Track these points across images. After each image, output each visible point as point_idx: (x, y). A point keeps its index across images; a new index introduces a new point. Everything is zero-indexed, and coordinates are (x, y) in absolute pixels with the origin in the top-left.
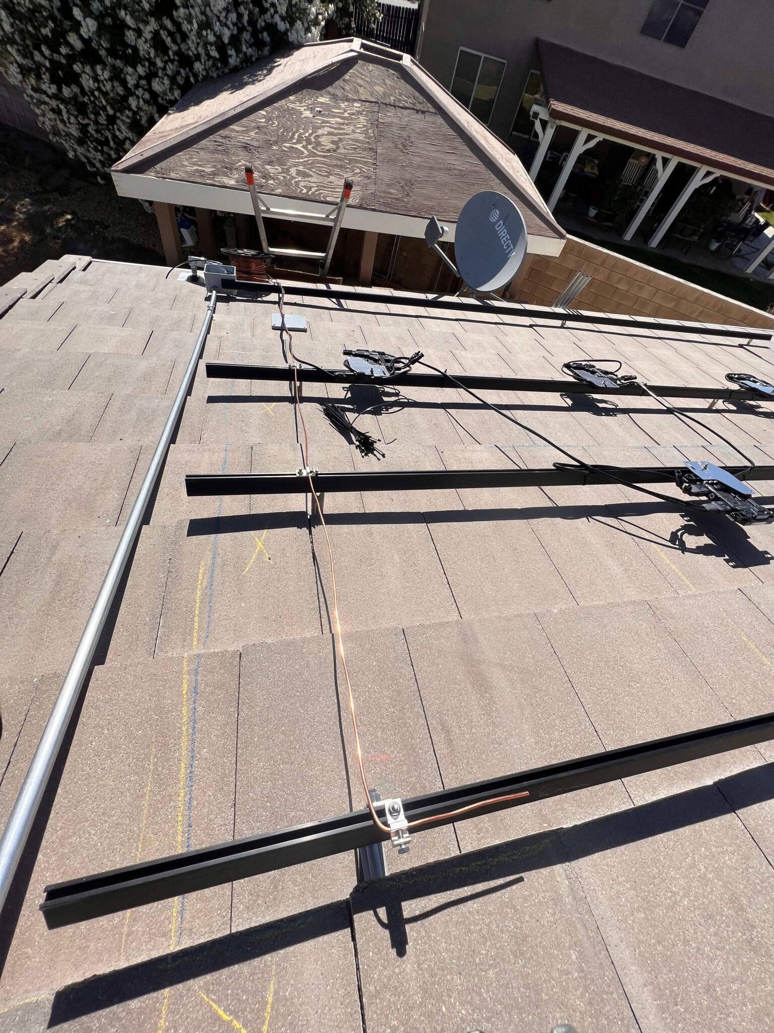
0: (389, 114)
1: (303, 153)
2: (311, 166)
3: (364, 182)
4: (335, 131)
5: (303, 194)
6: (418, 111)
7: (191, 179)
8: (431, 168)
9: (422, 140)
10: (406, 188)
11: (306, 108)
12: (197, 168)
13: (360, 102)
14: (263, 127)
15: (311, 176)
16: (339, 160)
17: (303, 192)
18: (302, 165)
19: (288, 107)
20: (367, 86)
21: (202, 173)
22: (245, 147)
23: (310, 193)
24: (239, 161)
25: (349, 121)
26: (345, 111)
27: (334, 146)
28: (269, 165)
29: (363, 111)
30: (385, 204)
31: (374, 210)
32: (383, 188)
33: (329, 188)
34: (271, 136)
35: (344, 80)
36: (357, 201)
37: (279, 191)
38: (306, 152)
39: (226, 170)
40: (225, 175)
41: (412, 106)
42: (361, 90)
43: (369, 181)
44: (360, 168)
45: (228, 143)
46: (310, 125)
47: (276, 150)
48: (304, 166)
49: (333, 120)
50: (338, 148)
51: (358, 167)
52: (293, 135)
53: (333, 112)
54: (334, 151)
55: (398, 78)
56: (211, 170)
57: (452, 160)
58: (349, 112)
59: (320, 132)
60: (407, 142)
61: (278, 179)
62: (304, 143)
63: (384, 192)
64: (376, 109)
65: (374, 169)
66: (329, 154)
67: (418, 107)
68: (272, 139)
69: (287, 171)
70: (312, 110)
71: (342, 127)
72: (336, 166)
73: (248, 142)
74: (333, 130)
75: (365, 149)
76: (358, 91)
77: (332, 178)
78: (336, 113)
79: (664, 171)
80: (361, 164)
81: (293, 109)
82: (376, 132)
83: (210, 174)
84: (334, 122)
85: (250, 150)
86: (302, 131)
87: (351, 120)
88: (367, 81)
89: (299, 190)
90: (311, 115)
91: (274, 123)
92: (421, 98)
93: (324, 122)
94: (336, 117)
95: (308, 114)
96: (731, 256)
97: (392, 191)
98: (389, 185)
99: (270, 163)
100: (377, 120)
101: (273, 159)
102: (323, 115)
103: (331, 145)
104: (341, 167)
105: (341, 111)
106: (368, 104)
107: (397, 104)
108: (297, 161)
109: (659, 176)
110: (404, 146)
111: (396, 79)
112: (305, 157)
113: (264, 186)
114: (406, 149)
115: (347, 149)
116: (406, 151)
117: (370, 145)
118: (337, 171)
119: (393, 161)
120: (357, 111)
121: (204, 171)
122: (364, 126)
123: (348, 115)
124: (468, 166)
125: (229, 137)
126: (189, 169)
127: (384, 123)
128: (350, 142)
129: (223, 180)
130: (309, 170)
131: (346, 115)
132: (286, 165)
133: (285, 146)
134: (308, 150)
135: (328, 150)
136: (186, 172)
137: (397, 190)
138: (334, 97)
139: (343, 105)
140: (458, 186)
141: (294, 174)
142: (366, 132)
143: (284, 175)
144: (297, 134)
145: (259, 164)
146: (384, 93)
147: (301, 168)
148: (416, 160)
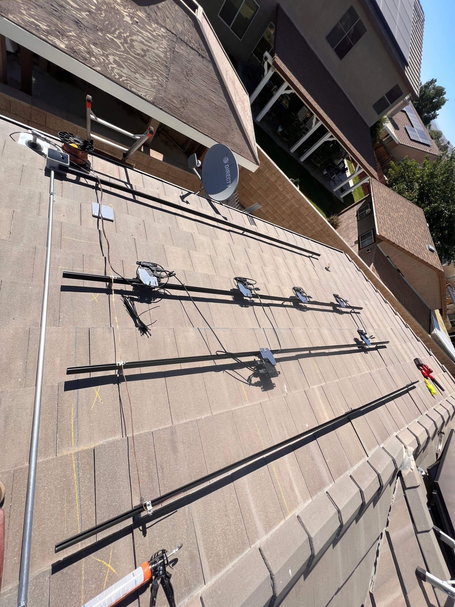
0: (182, 48)
1: (120, 47)
2: (125, 60)
3: (159, 87)
4: (146, 42)
5: (116, 78)
6: (200, 55)
7: (27, 28)
8: (200, 96)
9: (199, 75)
10: (183, 103)
11: (127, 14)
12: (34, 21)
13: (165, 29)
14: (93, 12)
15: (123, 68)
16: (144, 64)
17: (116, 77)
18: (118, 57)
19: (115, 7)
20: (172, 20)
21: (38, 27)
22: (77, 22)
23: (121, 80)
24: (70, 31)
25: (155, 39)
26: (155, 31)
27: (143, 53)
28: (94, 45)
29: (166, 37)
30: (169, 108)
31: (161, 109)
32: (169, 97)
33: (134, 81)
34: (98, 23)
35: (157, 7)
36: (152, 99)
37: (98, 69)
38: (123, 49)
39: (58, 34)
40: (57, 37)
41: (197, 49)
42: (168, 21)
43: (161, 88)
44: (157, 77)
45: (63, 12)
46: (129, 29)
47: (101, 36)
48: (120, 58)
49: (145, 33)
50: (145, 55)
51: (156, 75)
52: (115, 30)
53: (146, 27)
54: (142, 56)
55: (192, 25)
56: (46, 28)
57: (212, 96)
58: (157, 32)
59: (134, 37)
60: (190, 72)
61: (99, 59)
62: (122, 41)
63: (169, 99)
64: (175, 40)
65: (166, 81)
66: (138, 57)
67: (200, 52)
68: (99, 26)
69: (107, 56)
70: (132, 18)
71: (151, 41)
72: (142, 68)
73: (79, 19)
74: (144, 40)
75: (162, 64)
76: (165, 20)
77: (137, 75)
78: (148, 29)
79: (315, 125)
80: (158, 73)
81: (118, 10)
82: (172, 56)
83: (44, 31)
84: (145, 35)
85: (80, 26)
86: (122, 31)
87: (157, 39)
88: (173, 17)
89: (113, 74)
90: (131, 22)
91: (102, 14)
92: (203, 47)
93: (138, 31)
94: (147, 31)
95: (128, 19)
96: (330, 179)
97: (174, 101)
98: (173, 97)
99: (95, 44)
100: (174, 48)
101: (98, 42)
102: (139, 26)
103: (141, 51)
104: (145, 70)
105: (151, 29)
106: (170, 33)
107: (188, 43)
108: (115, 51)
109: (313, 126)
110: (188, 75)
111: (191, 25)
112: (122, 52)
113: (87, 59)
114: (188, 77)
115: (151, 59)
116: (188, 78)
117: (166, 63)
118: (142, 72)
119: (178, 81)
120: (162, 35)
121: (39, 26)
122: (165, 48)
123: (156, 35)
124: (220, 103)
125: (64, 8)
126: (26, 18)
127: (178, 52)
128: (154, 55)
129: (55, 41)
130: (123, 62)
131: (154, 33)
132: (106, 51)
133: (108, 37)
134: (124, 47)
135: (138, 54)
136: (23, 20)
137: (178, 102)
138: (149, 16)
139: (154, 26)
140: (213, 114)
141: (111, 61)
142: (165, 53)
143: (103, 58)
144: (118, 31)
145: (86, 41)
146: (182, 31)
147: (117, 58)
148: (193, 87)
